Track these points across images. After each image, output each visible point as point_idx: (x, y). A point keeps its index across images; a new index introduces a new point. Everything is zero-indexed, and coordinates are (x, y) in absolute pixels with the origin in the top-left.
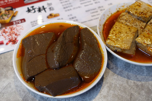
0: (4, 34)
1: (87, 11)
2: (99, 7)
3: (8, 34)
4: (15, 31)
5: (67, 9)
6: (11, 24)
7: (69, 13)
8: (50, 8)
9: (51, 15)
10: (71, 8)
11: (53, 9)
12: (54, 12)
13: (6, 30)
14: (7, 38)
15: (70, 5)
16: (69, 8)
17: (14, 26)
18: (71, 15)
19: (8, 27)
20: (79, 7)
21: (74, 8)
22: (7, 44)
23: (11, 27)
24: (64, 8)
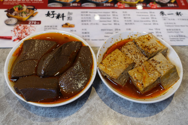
0: (16, 30)
1: (102, 30)
2: (117, 29)
3: (19, 31)
4: (27, 30)
5: (84, 23)
6: (27, 22)
7: (84, 27)
8: (69, 18)
9: (66, 24)
10: (89, 23)
11: (71, 19)
12: (70, 22)
13: (20, 27)
14: (17, 35)
15: (89, 20)
16: (86, 22)
17: (28, 26)
18: (85, 30)
19: (22, 25)
20: (97, 24)
21: (91, 24)
22: (14, 40)
23: (25, 25)
24: (82, 21)
